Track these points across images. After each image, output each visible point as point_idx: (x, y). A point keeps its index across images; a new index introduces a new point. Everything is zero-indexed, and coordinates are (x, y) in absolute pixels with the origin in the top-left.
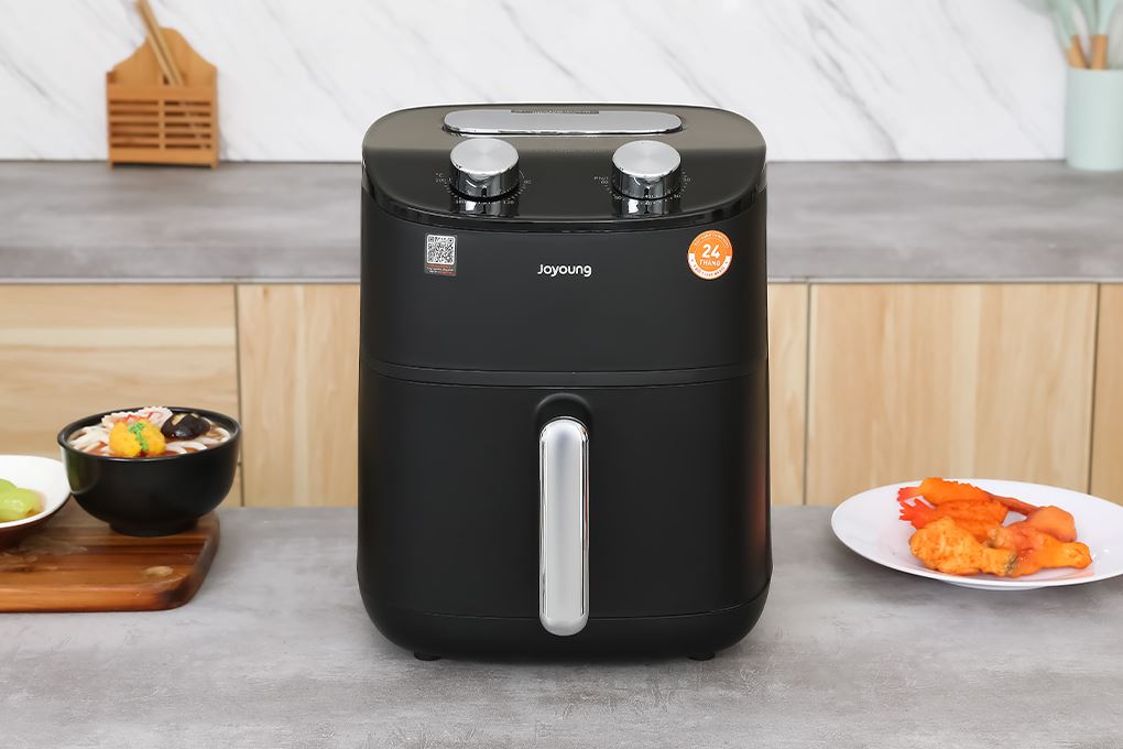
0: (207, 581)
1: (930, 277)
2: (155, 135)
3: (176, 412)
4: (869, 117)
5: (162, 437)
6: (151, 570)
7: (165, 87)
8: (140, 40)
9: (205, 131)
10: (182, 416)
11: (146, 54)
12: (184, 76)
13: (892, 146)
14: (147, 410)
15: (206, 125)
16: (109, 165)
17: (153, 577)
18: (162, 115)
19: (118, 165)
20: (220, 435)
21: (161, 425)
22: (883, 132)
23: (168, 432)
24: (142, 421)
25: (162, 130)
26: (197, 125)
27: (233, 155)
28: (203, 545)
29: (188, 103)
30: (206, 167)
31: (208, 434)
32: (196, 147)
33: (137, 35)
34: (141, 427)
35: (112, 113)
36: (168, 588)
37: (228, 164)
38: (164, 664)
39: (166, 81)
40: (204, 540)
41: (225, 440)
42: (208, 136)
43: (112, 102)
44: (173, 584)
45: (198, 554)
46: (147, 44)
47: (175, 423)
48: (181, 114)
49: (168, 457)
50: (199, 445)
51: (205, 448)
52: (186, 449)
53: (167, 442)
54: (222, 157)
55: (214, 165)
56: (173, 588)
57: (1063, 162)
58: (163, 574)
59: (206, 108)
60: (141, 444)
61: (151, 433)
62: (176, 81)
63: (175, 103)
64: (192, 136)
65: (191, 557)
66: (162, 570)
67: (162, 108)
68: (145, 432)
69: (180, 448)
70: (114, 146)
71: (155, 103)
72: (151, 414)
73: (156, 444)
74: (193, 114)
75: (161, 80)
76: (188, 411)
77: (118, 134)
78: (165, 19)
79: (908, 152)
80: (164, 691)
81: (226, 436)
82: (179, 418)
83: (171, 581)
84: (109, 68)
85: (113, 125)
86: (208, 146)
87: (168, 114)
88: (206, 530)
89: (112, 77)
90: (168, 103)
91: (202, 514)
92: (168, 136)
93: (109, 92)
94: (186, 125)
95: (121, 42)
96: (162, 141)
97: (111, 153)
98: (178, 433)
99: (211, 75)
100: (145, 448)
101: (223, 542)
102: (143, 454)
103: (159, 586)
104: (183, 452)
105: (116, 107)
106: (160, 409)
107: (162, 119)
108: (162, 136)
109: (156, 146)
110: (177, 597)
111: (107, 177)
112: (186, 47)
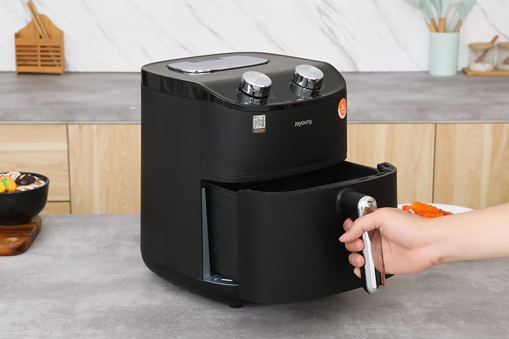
0: (34, 244)
1: (364, 121)
2: (37, 61)
3: (22, 174)
4: (345, 53)
5: (15, 184)
6: (9, 239)
7: (41, 40)
8: (30, 20)
9: (58, 59)
10: (24, 175)
11: (31, 25)
12: (49, 35)
13: (355, 66)
14: (10, 173)
15: (59, 56)
16: (16, 73)
17: (10, 242)
18: (39, 52)
19: (20, 73)
20: (40, 183)
21: (15, 180)
22: (351, 59)
23: (18, 182)
24: (7, 178)
25: (39, 58)
26: (55, 56)
27: (71, 69)
28: (32, 229)
29: (50, 47)
30: (59, 74)
31: (35, 183)
32: (54, 66)
33: (29, 18)
34: (6, 180)
35: (17, 51)
36: (15, 246)
37: (69, 73)
38: (11, 277)
39: (41, 37)
40: (33, 227)
41: (42, 185)
42: (59, 61)
43: (17, 46)
44: (17, 245)
45: (30, 232)
46: (33, 21)
47: (21, 178)
48: (47, 51)
49: (17, 192)
50: (31, 187)
51: (33, 188)
52: (25, 189)
53: (17, 186)
54: (66, 70)
55: (62, 74)
56: (17, 246)
57: (428, 72)
58: (14, 241)
59: (58, 50)
60: (6, 187)
61: (10, 182)
62: (45, 37)
63: (45, 47)
64: (52, 61)
65: (26, 234)
66: (14, 239)
67: (39, 49)
68: (7, 182)
69: (22, 188)
70: (18, 65)
71: (36, 47)
72: (11, 175)
73: (12, 187)
74: (53, 51)
75: (38, 37)
76: (27, 174)
77: (20, 60)
78: (41, 10)
79: (362, 68)
80: (10, 287)
81: (43, 183)
82: (23, 176)
83: (17, 243)
84: (16, 31)
85: (18, 56)
86: (60, 65)
87: (42, 51)
88: (35, 223)
89: (17, 36)
90: (42, 47)
91: (33, 216)
92: (42, 61)
93: (16, 42)
94: (50, 56)
95: (21, 20)
96: (39, 63)
97: (17, 69)
98: (22, 182)
99: (61, 34)
100: (7, 188)
101: (43, 229)
102: (6, 191)
103: (11, 246)
104: (24, 190)
105: (19, 48)
106: (16, 173)
107: (39, 54)
108: (39, 61)
109: (37, 65)
110: (20, 250)
111: (15, 79)
112: (50, 23)
